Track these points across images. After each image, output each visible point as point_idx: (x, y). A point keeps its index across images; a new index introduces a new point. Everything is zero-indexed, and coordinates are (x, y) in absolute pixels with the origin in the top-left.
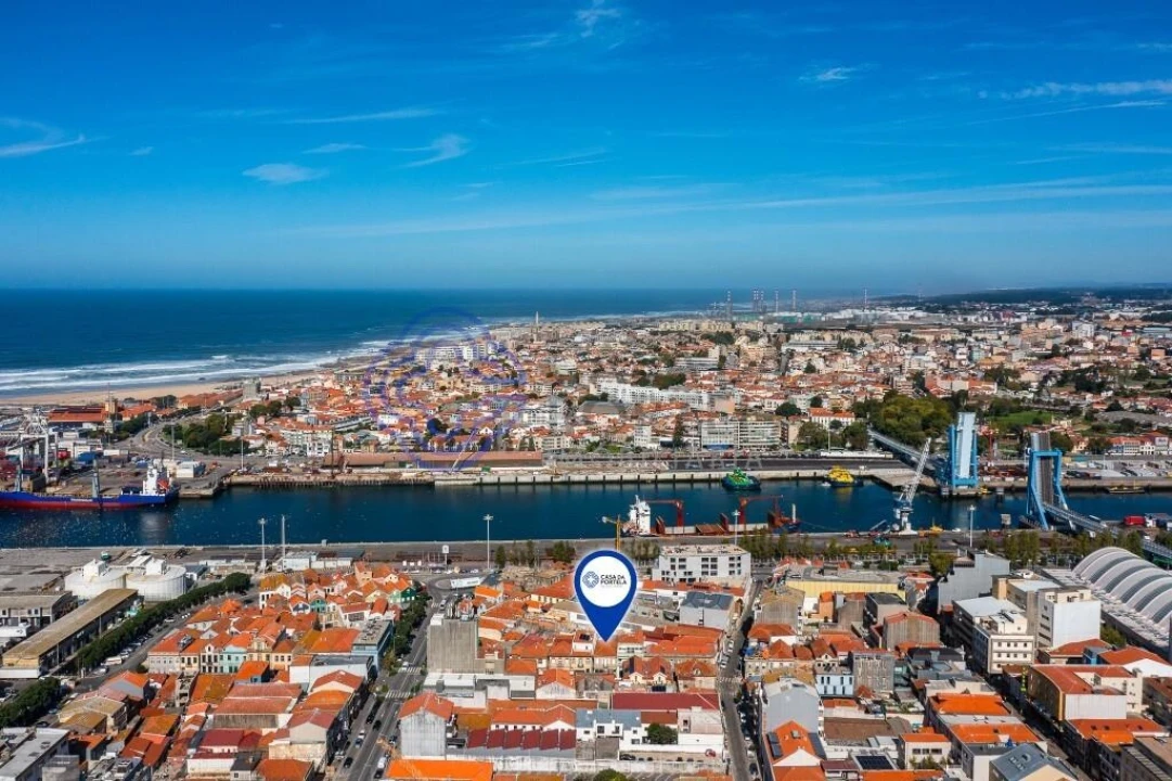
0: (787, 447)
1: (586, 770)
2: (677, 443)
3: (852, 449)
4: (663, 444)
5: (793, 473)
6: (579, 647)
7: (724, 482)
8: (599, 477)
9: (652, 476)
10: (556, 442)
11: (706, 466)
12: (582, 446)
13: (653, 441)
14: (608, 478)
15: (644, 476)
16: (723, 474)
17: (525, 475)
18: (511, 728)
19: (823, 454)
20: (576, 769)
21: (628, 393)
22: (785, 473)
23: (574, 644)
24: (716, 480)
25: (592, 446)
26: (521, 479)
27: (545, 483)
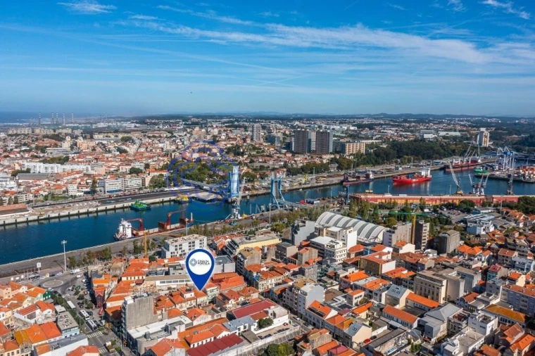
0: (146, 188)
1: (249, 349)
2: (93, 192)
3: (175, 186)
4: (86, 193)
5: (161, 199)
6: (188, 295)
7: (131, 208)
8: (66, 213)
9: (95, 209)
10: (24, 197)
11: (117, 201)
12: (41, 198)
13: (79, 191)
14: (71, 213)
15: (91, 210)
16: (130, 204)
17: (21, 217)
18: (204, 342)
19: (166, 189)
20: (245, 351)
21: (42, 167)
22: (157, 200)
23: (185, 295)
24: (126, 207)
25: (46, 198)
26: (19, 220)
27: (34, 221)
